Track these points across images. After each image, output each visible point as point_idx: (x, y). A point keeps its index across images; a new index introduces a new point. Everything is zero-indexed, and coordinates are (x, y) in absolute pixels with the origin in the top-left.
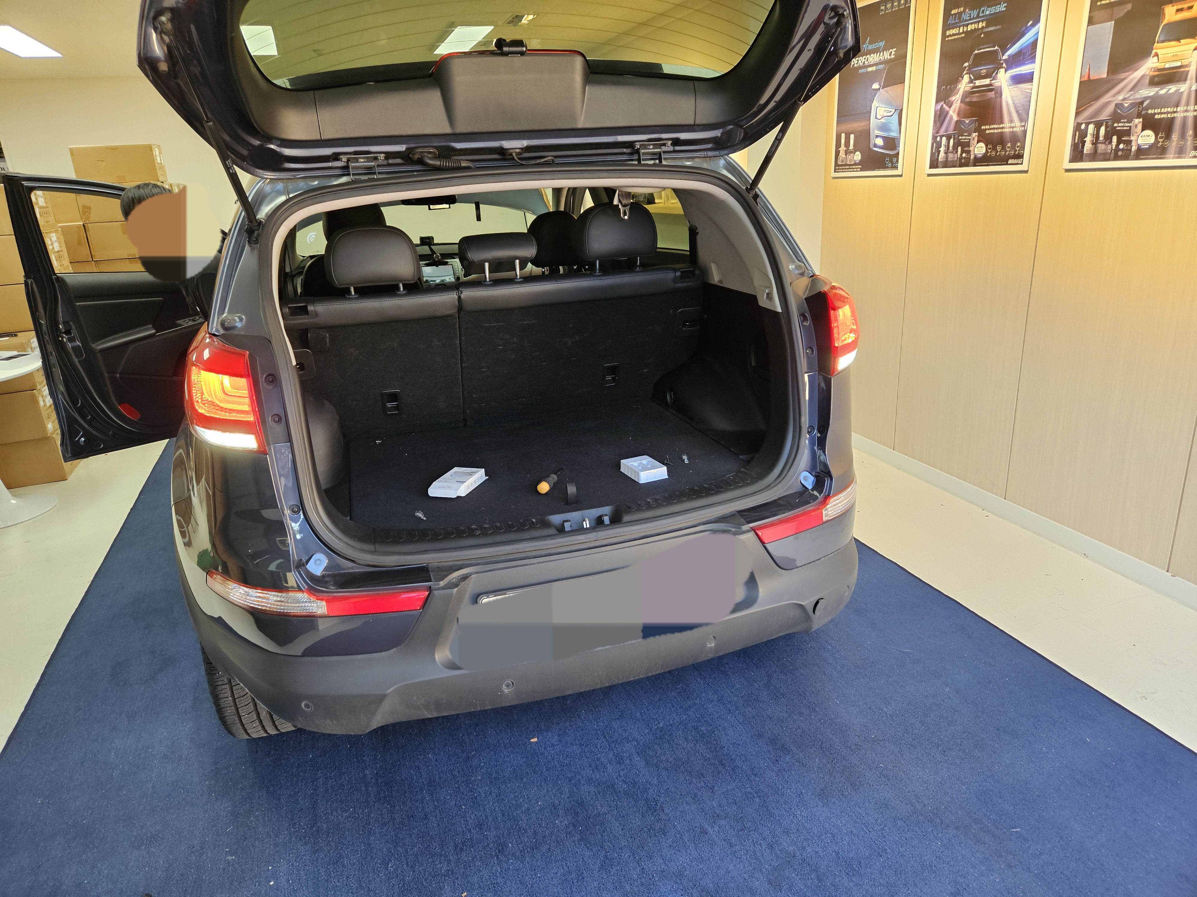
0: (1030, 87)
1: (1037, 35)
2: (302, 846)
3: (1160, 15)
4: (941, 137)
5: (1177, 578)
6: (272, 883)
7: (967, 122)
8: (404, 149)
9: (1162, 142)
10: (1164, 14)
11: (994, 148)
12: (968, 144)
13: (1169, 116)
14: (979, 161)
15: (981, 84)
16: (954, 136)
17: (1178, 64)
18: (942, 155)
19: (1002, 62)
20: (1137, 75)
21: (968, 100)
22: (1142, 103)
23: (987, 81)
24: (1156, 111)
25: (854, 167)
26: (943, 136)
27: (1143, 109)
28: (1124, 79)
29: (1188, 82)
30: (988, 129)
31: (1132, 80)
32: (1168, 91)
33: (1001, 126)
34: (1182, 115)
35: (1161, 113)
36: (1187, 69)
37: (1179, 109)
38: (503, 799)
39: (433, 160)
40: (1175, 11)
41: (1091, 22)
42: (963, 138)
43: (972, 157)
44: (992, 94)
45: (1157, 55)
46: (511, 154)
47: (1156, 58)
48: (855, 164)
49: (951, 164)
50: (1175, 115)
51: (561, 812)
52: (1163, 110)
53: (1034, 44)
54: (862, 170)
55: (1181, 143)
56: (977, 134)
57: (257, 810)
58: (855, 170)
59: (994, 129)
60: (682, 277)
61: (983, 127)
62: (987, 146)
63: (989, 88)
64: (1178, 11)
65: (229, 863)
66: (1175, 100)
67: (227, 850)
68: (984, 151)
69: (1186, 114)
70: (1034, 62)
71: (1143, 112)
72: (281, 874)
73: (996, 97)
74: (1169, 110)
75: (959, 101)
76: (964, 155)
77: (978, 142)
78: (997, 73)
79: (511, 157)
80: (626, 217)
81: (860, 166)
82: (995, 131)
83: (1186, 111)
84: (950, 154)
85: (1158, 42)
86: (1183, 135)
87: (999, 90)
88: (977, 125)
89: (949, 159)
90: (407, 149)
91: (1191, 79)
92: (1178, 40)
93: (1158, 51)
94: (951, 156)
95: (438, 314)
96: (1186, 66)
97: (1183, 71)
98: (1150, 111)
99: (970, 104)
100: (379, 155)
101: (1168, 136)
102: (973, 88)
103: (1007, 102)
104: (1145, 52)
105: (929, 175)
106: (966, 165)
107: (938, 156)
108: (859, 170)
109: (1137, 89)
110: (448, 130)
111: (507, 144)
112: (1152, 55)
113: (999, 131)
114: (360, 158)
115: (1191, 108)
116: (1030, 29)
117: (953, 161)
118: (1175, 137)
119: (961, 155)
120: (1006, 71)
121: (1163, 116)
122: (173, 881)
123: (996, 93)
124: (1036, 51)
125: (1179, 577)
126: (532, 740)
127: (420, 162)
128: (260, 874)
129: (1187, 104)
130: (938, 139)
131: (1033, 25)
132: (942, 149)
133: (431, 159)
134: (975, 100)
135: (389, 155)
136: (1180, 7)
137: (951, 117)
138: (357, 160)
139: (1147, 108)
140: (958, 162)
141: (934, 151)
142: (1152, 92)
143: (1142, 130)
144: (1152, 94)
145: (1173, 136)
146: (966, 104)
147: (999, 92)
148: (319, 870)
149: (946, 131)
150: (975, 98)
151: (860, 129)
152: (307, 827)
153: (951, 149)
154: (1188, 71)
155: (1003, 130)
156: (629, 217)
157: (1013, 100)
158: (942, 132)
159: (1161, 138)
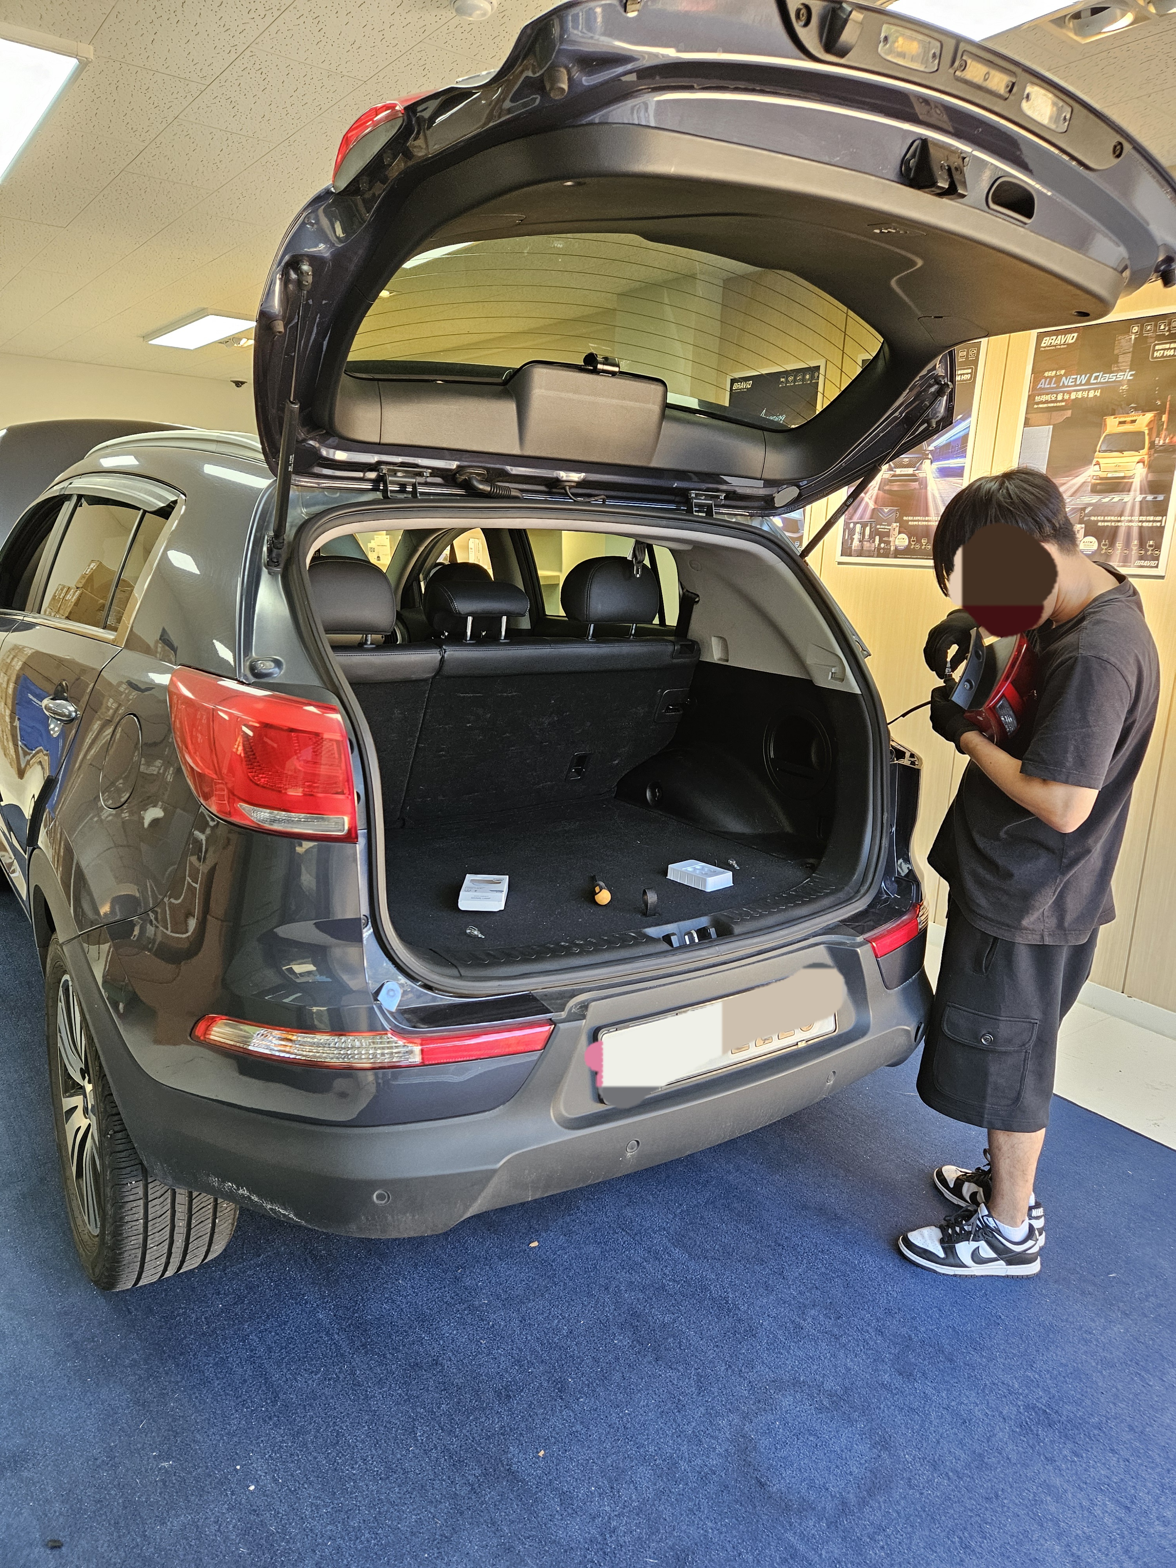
0: (961, 481)
1: (967, 430)
2: (272, 1429)
3: (1101, 425)
4: (855, 524)
5: (1133, 998)
6: (252, 1488)
7: (886, 511)
8: (454, 467)
9: (1106, 549)
10: (1105, 425)
11: (918, 541)
12: (888, 534)
13: (1113, 524)
14: (899, 553)
15: (902, 473)
16: (871, 524)
17: (1122, 475)
18: (856, 543)
19: (927, 452)
20: (1079, 480)
21: (887, 488)
22: (1084, 509)
23: (910, 471)
24: (1099, 518)
26: (858, 523)
27: (1086, 515)
28: (1064, 484)
29: (1132, 493)
30: (911, 521)
31: (1074, 485)
32: (1111, 500)
33: (927, 518)
34: (1127, 524)
35: (1104, 521)
36: (1131, 480)
37: (1123, 518)
38: (530, 1324)
39: (482, 484)
40: (1117, 423)
41: (1027, 424)
42: (882, 527)
43: (892, 548)
44: (915, 485)
45: (1098, 463)
46: (564, 488)
47: (1098, 466)
49: (867, 554)
50: (1119, 524)
51: (614, 1329)
52: (1106, 518)
53: (965, 438)
55: (1125, 551)
56: (898, 524)
57: (174, 1392)
59: (918, 521)
60: (681, 652)
61: (905, 518)
62: (909, 538)
63: (913, 478)
64: (1120, 423)
65: (167, 1471)
66: (1118, 510)
67: (154, 1454)
68: (906, 543)
69: (1130, 524)
70: (965, 457)
71: (1086, 519)
72: (259, 1472)
73: (921, 489)
74: (1113, 518)
75: (877, 488)
76: (882, 545)
77: (899, 533)
78: (921, 463)
79: (563, 491)
80: (638, 576)
82: (920, 523)
83: (1131, 521)
84: (865, 543)
85: (1099, 452)
86: (1127, 544)
87: (924, 481)
88: (898, 515)
89: (864, 549)
90: (458, 467)
91: (1135, 491)
92: (1121, 451)
93: (1099, 460)
94: (866, 545)
95: (414, 677)
96: (1130, 477)
97: (1127, 482)
98: (1093, 518)
99: (890, 492)
100: (425, 470)
101: (1112, 544)
102: (894, 476)
103: (933, 495)
104: (1086, 460)
105: (839, 563)
106: (886, 556)
107: (851, 544)
109: (1078, 494)
110: (516, 451)
111: (563, 475)
112: (1094, 463)
113: (924, 523)
114: (400, 471)
115: (1136, 518)
116: (960, 423)
117: (869, 551)
118: (1119, 545)
119: (879, 545)
120: (931, 463)
121: (1106, 524)
122: (85, 1514)
123: (920, 484)
124: (967, 446)
125: (1135, 997)
126: (532, 1245)
127: (467, 485)
128: (226, 1478)
129: (1132, 515)
130: (852, 525)
131: (963, 419)
132: (857, 537)
133: (481, 482)
134: (895, 488)
135: (436, 472)
136: (1122, 419)
137: (867, 505)
138: (395, 474)
139: (1090, 515)
140: (876, 553)
141: (846, 537)
142: (1095, 499)
143: (1085, 536)
144: (1094, 501)
145: (1117, 545)
146: (884, 491)
147: (923, 483)
148: (315, 1458)
149: (861, 518)
150: (895, 487)
152: (267, 1403)
153: (867, 537)
154: (1132, 482)
155: (929, 523)
156: (641, 576)
157: (940, 493)
158: (856, 518)
159: (1104, 545)
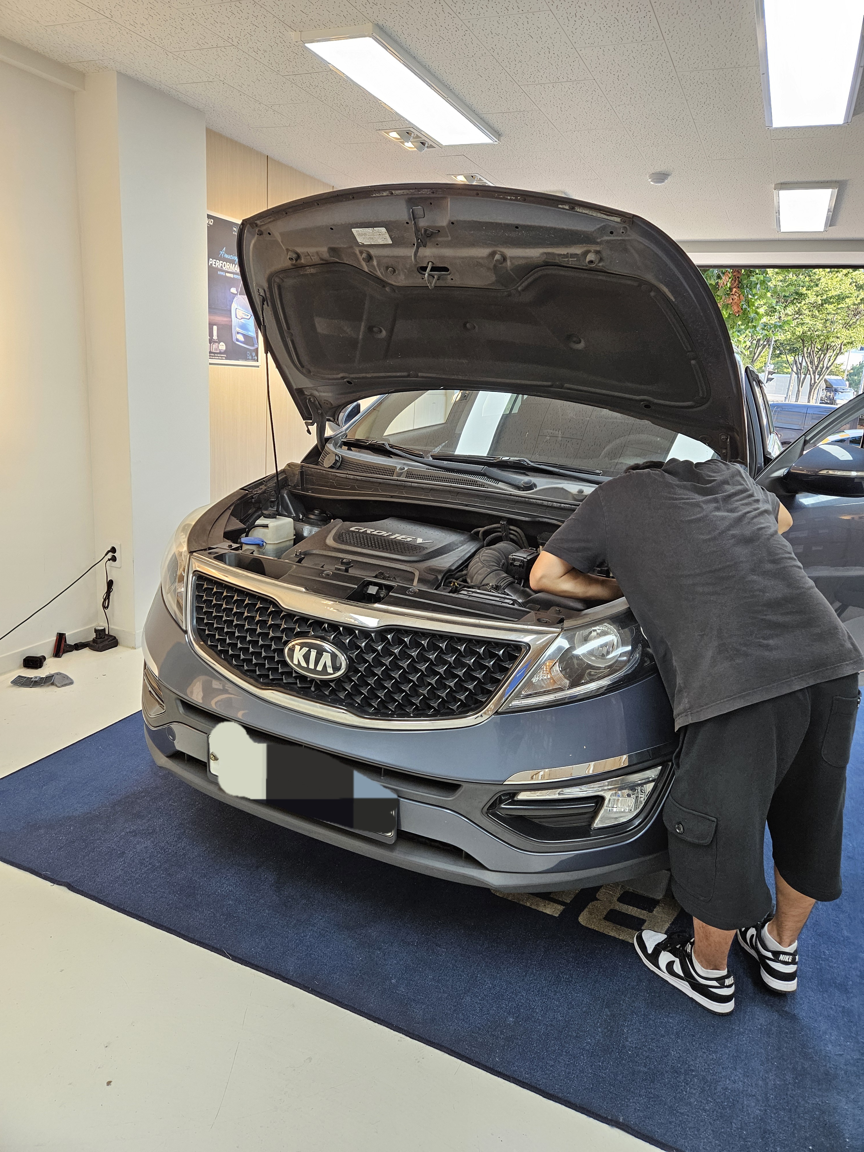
25: (219, 355)
48: (220, 353)
54: (226, 358)
58: (220, 358)
81: (225, 356)
108: (224, 358)
151: (223, 323)
